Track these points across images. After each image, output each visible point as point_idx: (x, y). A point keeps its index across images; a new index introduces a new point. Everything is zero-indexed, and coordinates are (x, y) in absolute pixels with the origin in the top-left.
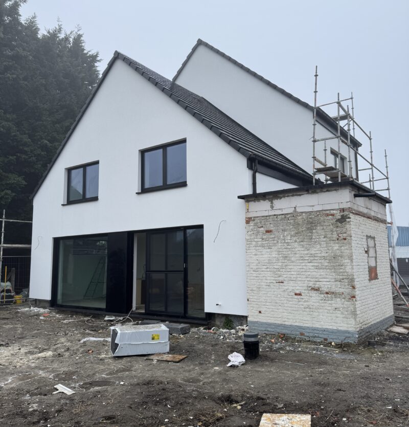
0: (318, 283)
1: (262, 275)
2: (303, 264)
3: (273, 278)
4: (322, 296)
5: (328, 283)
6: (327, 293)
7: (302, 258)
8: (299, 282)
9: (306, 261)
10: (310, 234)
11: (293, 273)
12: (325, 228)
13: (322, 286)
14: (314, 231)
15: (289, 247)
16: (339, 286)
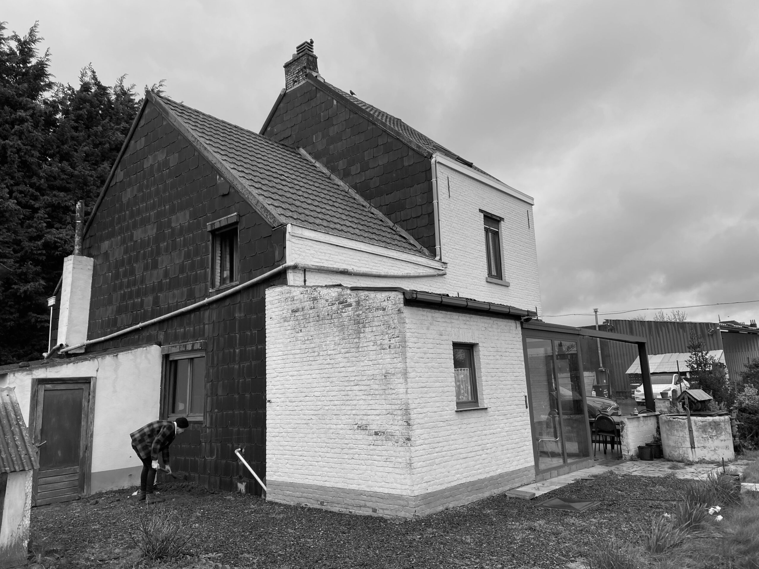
0: (365, 417)
1: (299, 408)
2: (348, 388)
3: (312, 412)
4: (371, 438)
5: (378, 418)
6: (376, 434)
7: (347, 379)
8: (343, 417)
9: (352, 383)
10: (356, 340)
11: (336, 402)
12: (374, 329)
13: (371, 422)
14: (362, 335)
15: (332, 361)
16: (391, 422)
